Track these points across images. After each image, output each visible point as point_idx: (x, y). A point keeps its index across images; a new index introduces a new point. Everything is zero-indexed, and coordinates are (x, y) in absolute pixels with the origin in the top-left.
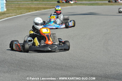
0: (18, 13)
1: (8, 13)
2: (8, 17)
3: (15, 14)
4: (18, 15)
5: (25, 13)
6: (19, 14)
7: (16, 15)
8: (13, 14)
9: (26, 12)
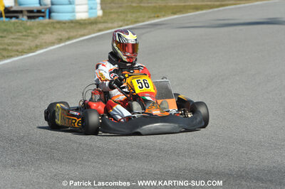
0: (128, 20)
1: (104, 22)
2: (100, 31)
3: (121, 23)
4: (127, 25)
5: (143, 22)
6: (129, 23)
7: (121, 26)
8: (115, 24)
9: (150, 18)
